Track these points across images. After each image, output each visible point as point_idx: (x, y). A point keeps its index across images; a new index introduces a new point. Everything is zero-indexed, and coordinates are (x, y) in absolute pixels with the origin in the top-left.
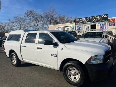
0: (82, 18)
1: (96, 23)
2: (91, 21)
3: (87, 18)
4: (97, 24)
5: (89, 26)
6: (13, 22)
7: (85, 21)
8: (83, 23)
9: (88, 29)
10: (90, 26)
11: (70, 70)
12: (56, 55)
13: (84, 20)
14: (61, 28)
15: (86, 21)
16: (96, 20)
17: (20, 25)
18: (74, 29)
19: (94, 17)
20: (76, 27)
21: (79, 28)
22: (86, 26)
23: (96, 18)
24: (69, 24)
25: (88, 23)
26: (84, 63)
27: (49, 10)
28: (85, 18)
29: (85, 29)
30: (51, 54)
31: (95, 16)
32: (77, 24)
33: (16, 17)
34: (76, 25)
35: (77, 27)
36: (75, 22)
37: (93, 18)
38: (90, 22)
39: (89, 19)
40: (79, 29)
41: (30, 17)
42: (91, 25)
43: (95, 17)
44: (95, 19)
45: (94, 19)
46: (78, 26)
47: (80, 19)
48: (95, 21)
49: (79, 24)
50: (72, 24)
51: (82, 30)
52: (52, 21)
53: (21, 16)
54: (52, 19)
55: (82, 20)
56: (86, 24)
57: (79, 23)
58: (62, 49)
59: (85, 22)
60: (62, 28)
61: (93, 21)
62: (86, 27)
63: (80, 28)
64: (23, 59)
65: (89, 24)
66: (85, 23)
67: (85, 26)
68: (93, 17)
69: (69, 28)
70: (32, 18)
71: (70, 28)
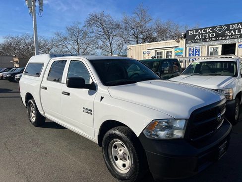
0: (201, 30)
1: (236, 40)
2: (223, 35)
3: (214, 27)
4: (239, 42)
5: (217, 48)
6: (65, 39)
7: (209, 35)
8: (204, 40)
9: (216, 54)
10: (220, 47)
11: (116, 147)
12: (91, 111)
13: (206, 33)
14: (154, 51)
15: (212, 35)
16: (235, 32)
17: (78, 43)
18: (182, 53)
19: (233, 27)
20: (188, 49)
21: (193, 52)
22: (210, 47)
23: (237, 29)
24: (172, 43)
25: (217, 40)
26: (138, 135)
27: (134, 13)
28: (209, 28)
29: (208, 54)
30: (84, 108)
31: (234, 24)
32: (189, 42)
33: (71, 29)
34: (187, 45)
35: (190, 49)
36: (185, 37)
37: (228, 29)
38: (220, 38)
39: (220, 30)
40: (193, 54)
41: (96, 28)
42: (223, 45)
43: (235, 27)
44: (234, 30)
45: (232, 30)
46: (193, 46)
47: (197, 31)
48: (234, 35)
49: (194, 42)
50: (178, 42)
51: (200, 55)
52: (141, 36)
53: (81, 27)
54: (141, 33)
55: (202, 34)
56: (212, 43)
57: (196, 40)
58: (102, 98)
59: (209, 38)
60: (156, 51)
61: (229, 36)
62: (211, 50)
63: (196, 52)
64: (44, 113)
65: (218, 42)
66: (208, 40)
67: (208, 47)
68: (228, 26)
69: (171, 52)
70: (100, 30)
71: (173, 50)
